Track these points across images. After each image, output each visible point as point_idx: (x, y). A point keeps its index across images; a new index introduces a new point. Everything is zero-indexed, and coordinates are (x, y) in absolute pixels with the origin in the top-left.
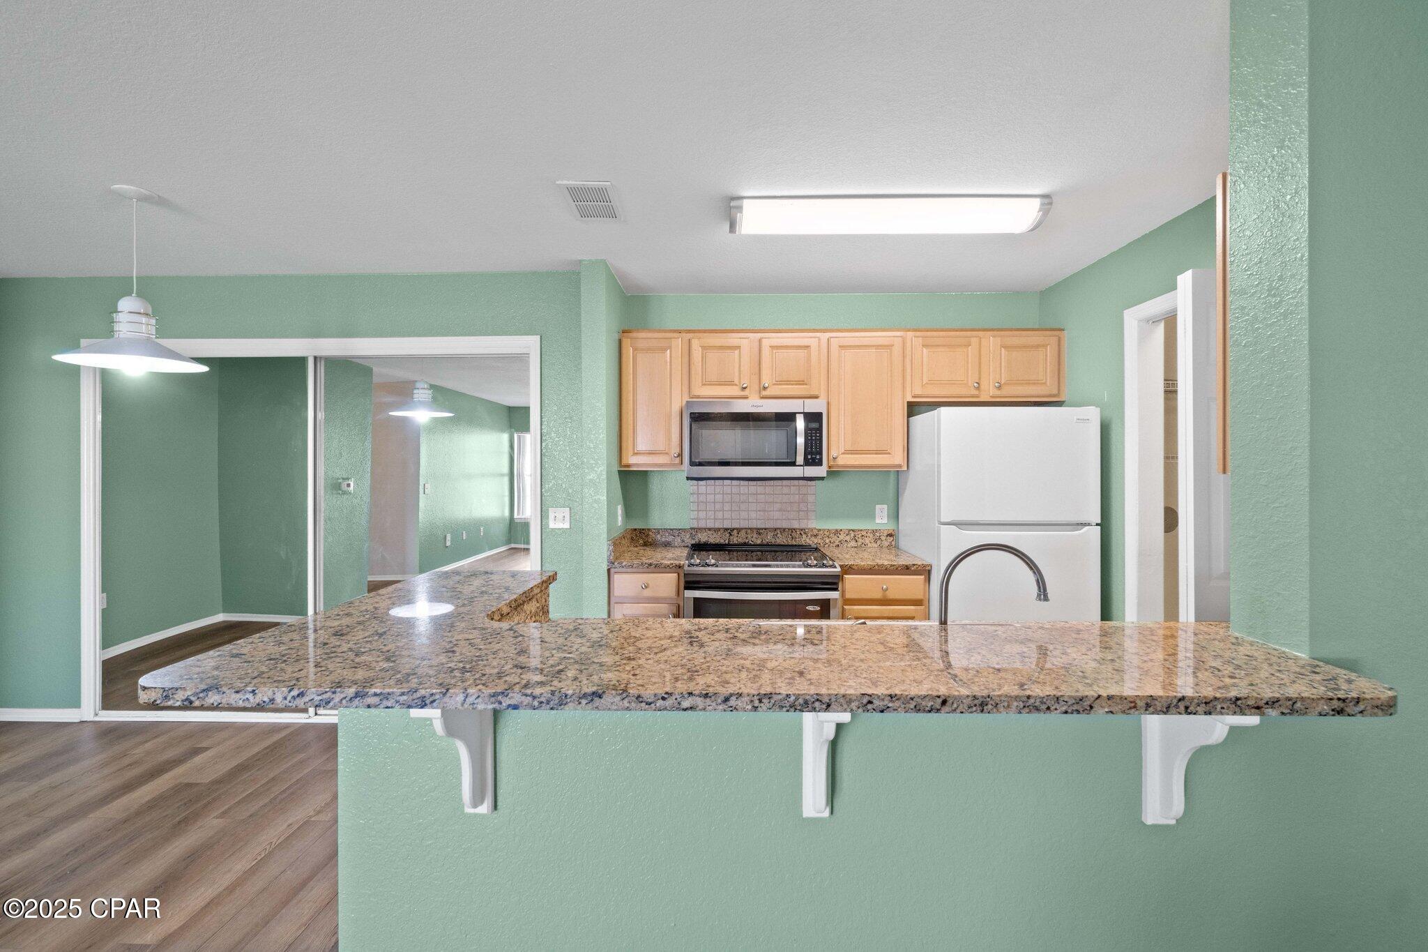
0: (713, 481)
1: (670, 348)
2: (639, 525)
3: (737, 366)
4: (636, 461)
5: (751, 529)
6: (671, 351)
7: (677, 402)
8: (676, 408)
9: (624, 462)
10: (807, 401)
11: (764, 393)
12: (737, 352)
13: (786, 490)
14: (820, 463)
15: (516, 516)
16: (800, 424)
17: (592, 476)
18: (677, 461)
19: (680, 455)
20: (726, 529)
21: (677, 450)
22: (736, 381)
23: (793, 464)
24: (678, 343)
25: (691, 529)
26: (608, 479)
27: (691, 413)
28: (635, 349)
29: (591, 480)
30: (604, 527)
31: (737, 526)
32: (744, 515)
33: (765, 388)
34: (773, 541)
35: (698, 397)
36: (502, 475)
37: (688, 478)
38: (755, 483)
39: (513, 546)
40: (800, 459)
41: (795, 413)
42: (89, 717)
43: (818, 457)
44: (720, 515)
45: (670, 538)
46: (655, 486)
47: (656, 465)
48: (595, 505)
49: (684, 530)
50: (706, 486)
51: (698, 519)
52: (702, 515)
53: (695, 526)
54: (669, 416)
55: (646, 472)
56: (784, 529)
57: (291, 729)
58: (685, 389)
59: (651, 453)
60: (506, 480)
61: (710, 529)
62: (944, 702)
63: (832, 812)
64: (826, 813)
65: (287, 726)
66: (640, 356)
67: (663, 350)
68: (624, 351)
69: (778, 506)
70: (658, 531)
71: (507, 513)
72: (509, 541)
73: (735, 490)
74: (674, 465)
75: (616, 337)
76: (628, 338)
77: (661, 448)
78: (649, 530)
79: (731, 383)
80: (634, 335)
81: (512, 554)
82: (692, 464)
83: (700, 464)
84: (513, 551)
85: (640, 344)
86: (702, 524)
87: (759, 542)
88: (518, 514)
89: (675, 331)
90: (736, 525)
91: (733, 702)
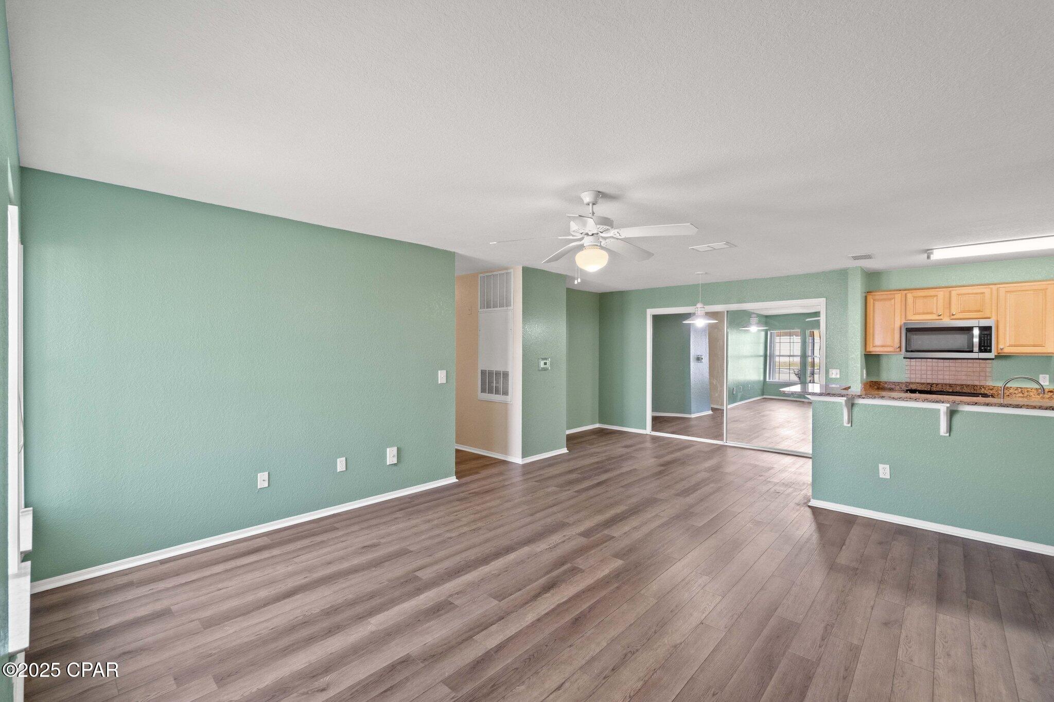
0: (920, 359)
1: (894, 298)
2: (874, 380)
3: (935, 304)
4: (873, 349)
5: (945, 384)
6: (895, 300)
7: (898, 322)
8: (898, 325)
9: (868, 350)
10: (981, 320)
11: (953, 317)
12: (935, 298)
13: (970, 365)
14: (990, 351)
15: (767, 380)
16: (976, 332)
17: (853, 356)
18: (898, 350)
19: (900, 347)
20: (929, 384)
21: (898, 345)
22: (935, 311)
23: (972, 351)
24: (898, 296)
25: (906, 382)
26: (861, 357)
27: (906, 328)
28: (874, 300)
29: (852, 358)
30: (859, 377)
31: (936, 382)
32: (941, 377)
33: (953, 315)
34: (961, 391)
35: (911, 320)
36: (761, 356)
37: (904, 358)
38: (948, 361)
39: (765, 397)
40: (976, 349)
41: (973, 327)
42: (649, 433)
43: (989, 348)
44: (924, 376)
45: (893, 386)
46: (884, 361)
47: (886, 352)
48: (855, 368)
49: (902, 383)
50: (916, 362)
51: (910, 378)
52: (912, 376)
53: (909, 381)
54: (894, 329)
55: (879, 355)
56: (968, 385)
57: (717, 446)
58: (903, 317)
59: (882, 346)
60: (762, 359)
61: (918, 383)
62: (976, 403)
63: (950, 435)
64: (948, 435)
65: (717, 444)
66: (877, 303)
67: (891, 299)
68: (868, 301)
69: (964, 373)
70: (886, 383)
71: (762, 378)
72: (763, 395)
73: (934, 364)
74: (896, 352)
75: (864, 295)
76: (870, 295)
77: (889, 343)
78: (880, 382)
79: (932, 313)
80: (873, 293)
81: (764, 402)
82: (907, 351)
83: (912, 351)
84: (764, 400)
85: (877, 297)
86: (913, 381)
87: (951, 391)
88: (769, 378)
89: (897, 290)
90: (934, 382)
91: (917, 400)
